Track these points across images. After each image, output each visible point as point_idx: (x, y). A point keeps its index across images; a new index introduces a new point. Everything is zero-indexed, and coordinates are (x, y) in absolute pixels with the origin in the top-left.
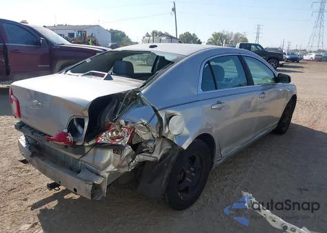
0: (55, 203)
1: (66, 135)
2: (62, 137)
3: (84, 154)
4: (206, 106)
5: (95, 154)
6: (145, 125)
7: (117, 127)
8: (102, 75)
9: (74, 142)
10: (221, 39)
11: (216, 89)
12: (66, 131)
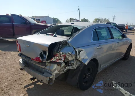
0: (33, 86)
1: (39, 58)
2: (37, 59)
3: (46, 66)
4: (95, 47)
5: (50, 66)
6: (70, 54)
7: (59, 55)
8: (53, 35)
9: (42, 61)
10: (98, 21)
11: (99, 40)
12: (39, 56)
